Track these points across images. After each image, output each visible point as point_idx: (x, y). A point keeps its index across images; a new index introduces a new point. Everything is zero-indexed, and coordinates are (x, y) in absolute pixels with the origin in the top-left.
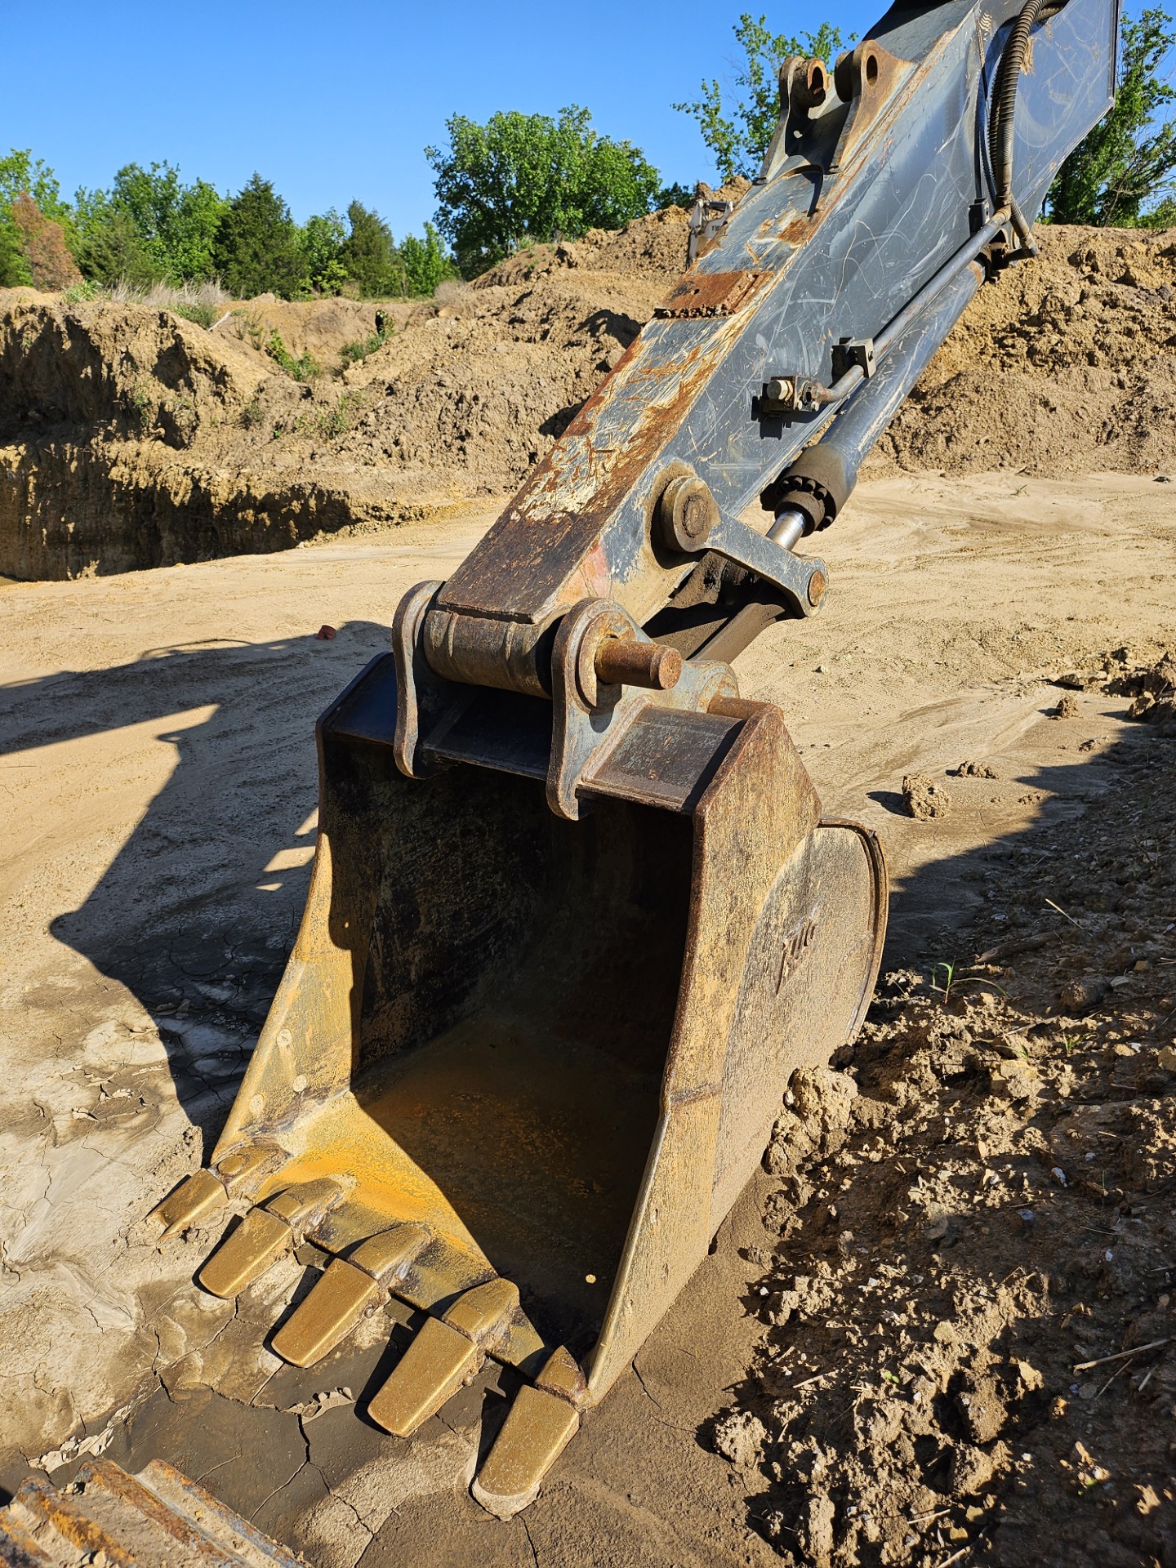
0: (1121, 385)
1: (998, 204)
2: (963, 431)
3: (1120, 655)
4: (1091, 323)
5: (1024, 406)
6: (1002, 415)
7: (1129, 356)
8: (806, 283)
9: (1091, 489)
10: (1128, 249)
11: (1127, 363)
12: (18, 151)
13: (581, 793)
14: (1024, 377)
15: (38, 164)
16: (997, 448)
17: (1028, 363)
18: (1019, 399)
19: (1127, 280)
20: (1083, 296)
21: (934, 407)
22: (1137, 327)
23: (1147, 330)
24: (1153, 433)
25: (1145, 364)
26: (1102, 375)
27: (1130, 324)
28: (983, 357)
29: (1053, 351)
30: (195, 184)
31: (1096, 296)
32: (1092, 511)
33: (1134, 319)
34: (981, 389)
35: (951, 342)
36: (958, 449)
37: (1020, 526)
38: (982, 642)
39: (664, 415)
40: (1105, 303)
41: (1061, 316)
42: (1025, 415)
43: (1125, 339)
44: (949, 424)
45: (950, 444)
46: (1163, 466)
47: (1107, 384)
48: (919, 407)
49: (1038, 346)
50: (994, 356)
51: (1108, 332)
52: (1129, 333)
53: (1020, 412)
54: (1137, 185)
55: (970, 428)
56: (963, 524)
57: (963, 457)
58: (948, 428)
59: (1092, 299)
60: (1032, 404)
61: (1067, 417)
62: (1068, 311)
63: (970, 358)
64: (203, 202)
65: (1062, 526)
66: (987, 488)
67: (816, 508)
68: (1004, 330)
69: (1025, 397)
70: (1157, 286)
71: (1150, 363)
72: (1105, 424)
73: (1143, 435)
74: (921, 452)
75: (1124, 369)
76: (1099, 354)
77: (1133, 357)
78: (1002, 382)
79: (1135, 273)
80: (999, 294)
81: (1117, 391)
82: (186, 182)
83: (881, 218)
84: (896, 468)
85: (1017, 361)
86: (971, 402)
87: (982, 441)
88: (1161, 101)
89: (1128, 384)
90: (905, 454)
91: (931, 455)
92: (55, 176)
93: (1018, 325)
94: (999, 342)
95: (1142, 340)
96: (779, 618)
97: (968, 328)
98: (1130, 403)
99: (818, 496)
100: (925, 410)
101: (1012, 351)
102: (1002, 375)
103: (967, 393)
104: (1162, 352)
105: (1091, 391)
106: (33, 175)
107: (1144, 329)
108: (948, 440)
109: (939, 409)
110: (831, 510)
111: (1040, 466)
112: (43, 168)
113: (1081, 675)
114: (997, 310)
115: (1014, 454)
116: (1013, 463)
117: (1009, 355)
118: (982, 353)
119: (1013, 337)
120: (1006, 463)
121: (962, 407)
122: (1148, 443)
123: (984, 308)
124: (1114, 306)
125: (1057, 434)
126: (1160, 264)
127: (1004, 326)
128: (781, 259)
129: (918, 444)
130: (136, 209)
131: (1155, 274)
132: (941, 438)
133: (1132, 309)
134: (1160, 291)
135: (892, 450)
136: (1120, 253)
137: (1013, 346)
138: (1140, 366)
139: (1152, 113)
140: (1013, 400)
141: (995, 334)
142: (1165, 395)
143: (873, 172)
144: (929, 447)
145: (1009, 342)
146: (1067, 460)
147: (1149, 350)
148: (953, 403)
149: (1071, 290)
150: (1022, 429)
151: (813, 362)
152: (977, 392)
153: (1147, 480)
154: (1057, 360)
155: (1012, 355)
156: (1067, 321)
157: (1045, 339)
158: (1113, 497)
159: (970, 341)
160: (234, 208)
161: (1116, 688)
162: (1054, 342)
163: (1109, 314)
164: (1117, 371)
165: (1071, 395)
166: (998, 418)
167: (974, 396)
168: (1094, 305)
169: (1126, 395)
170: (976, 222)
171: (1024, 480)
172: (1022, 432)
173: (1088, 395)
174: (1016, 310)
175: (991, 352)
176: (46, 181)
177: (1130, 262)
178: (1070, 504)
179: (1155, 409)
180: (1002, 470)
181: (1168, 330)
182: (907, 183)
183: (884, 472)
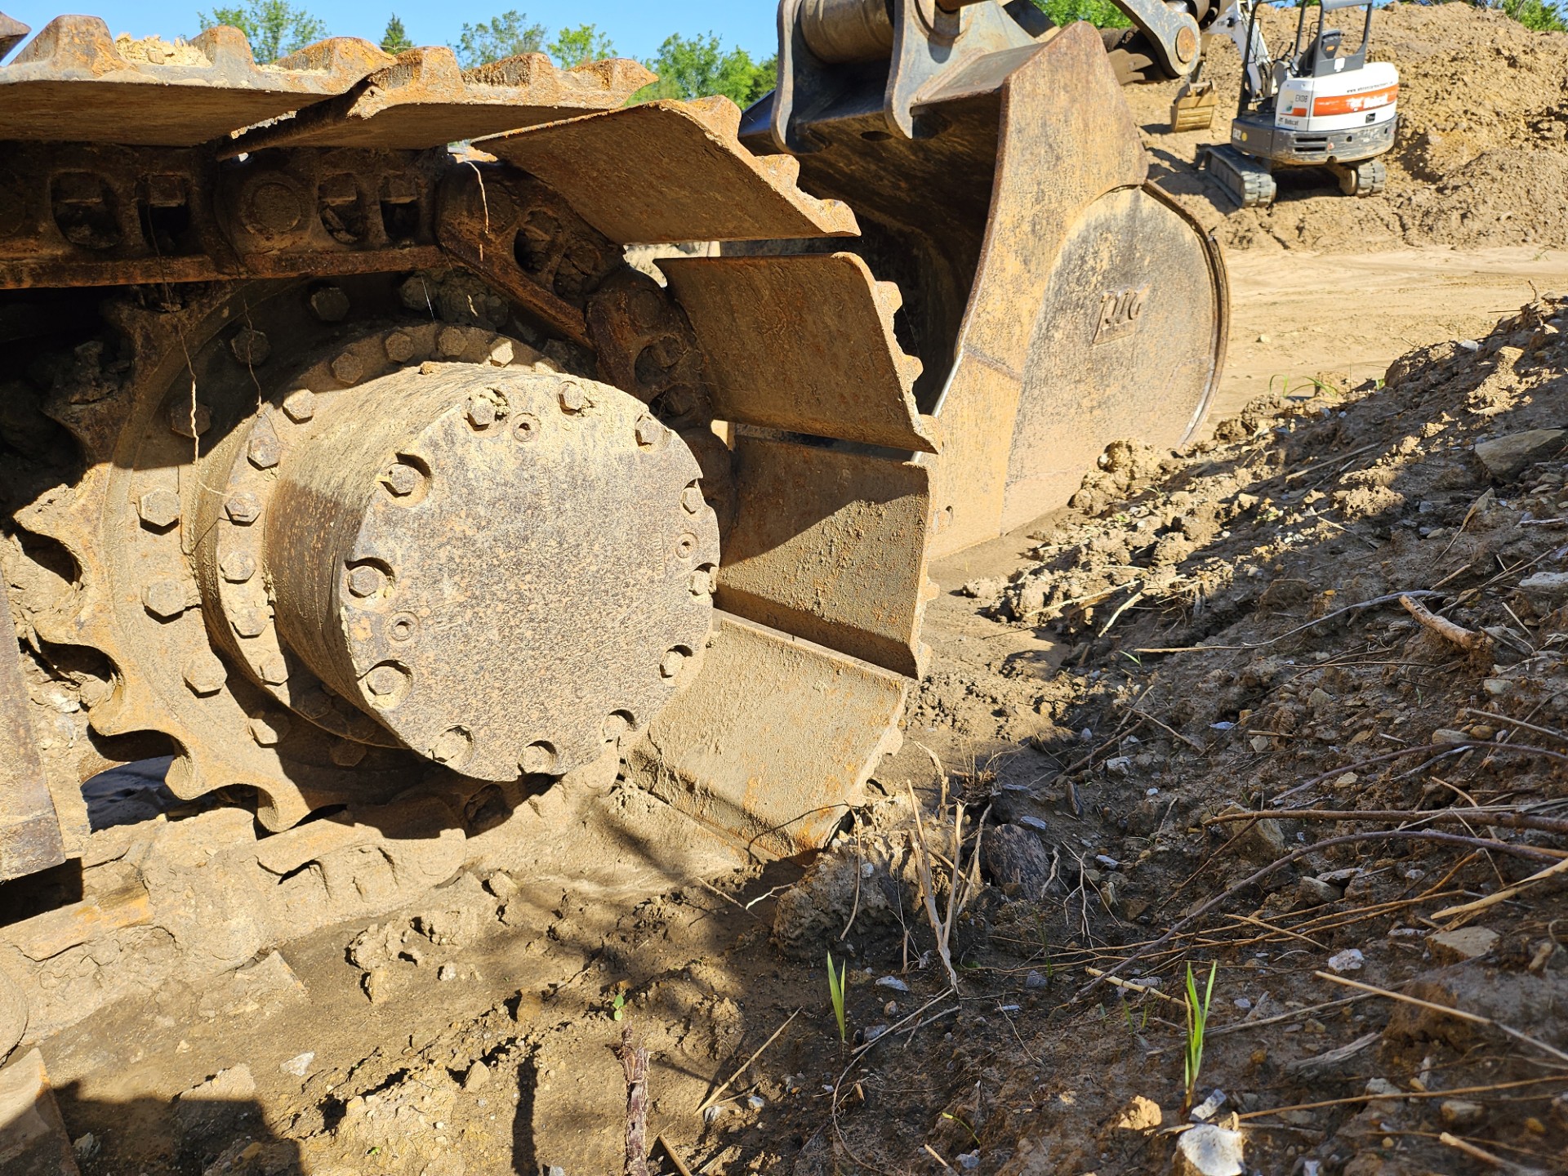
2: (1481, 207)
5: (1556, 184)
6: (1528, 192)
12: (586, 25)
14: (1558, 156)
15: (601, 36)
16: (1522, 223)
18: (1550, 176)
21: (1450, 186)
28: (1513, 141)
30: (734, 51)
34: (1506, 167)
35: (1477, 128)
36: (1474, 225)
42: (1557, 192)
44: (1465, 201)
45: (1466, 221)
48: (1433, 187)
50: (1527, 140)
53: (1551, 189)
55: (1490, 204)
57: (1479, 233)
58: (1464, 205)
63: (1498, 142)
64: (739, 66)
66: (1503, 256)
68: (1540, 114)
69: (1557, 174)
74: (1431, 229)
80: (1537, 80)
82: (726, 50)
84: (1400, 242)
85: (1553, 145)
86: (1493, 180)
87: (1503, 217)
90: (1413, 233)
91: (1443, 232)
92: (614, 47)
93: (1556, 109)
94: (1535, 127)
97: (1498, 114)
100: (1440, 190)
101: (1547, 134)
102: (1533, 155)
103: (1489, 171)
106: (595, 46)
108: (1464, 216)
109: (1456, 188)
112: (605, 40)
114: (1533, 96)
115: (1541, 231)
116: (1538, 239)
117: (1544, 138)
118: (1512, 137)
119: (1550, 121)
120: (1529, 239)
121: (1482, 184)
123: (1518, 94)
127: (1540, 110)
129: (1429, 221)
130: (680, 75)
132: (1456, 215)
135: (1398, 229)
137: (1549, 130)
140: (1542, 177)
141: (1529, 119)
144: (1441, 224)
145: (1546, 125)
148: (1473, 182)
150: (1551, 206)
152: (1501, 169)
155: (1548, 139)
159: (1500, 127)
160: (766, 68)
166: (1523, 194)
167: (1498, 174)
171: (1548, 251)
172: (1552, 210)
174: (1557, 96)
175: (1523, 136)
176: (607, 51)
180: (1525, 245)
183: (1386, 245)
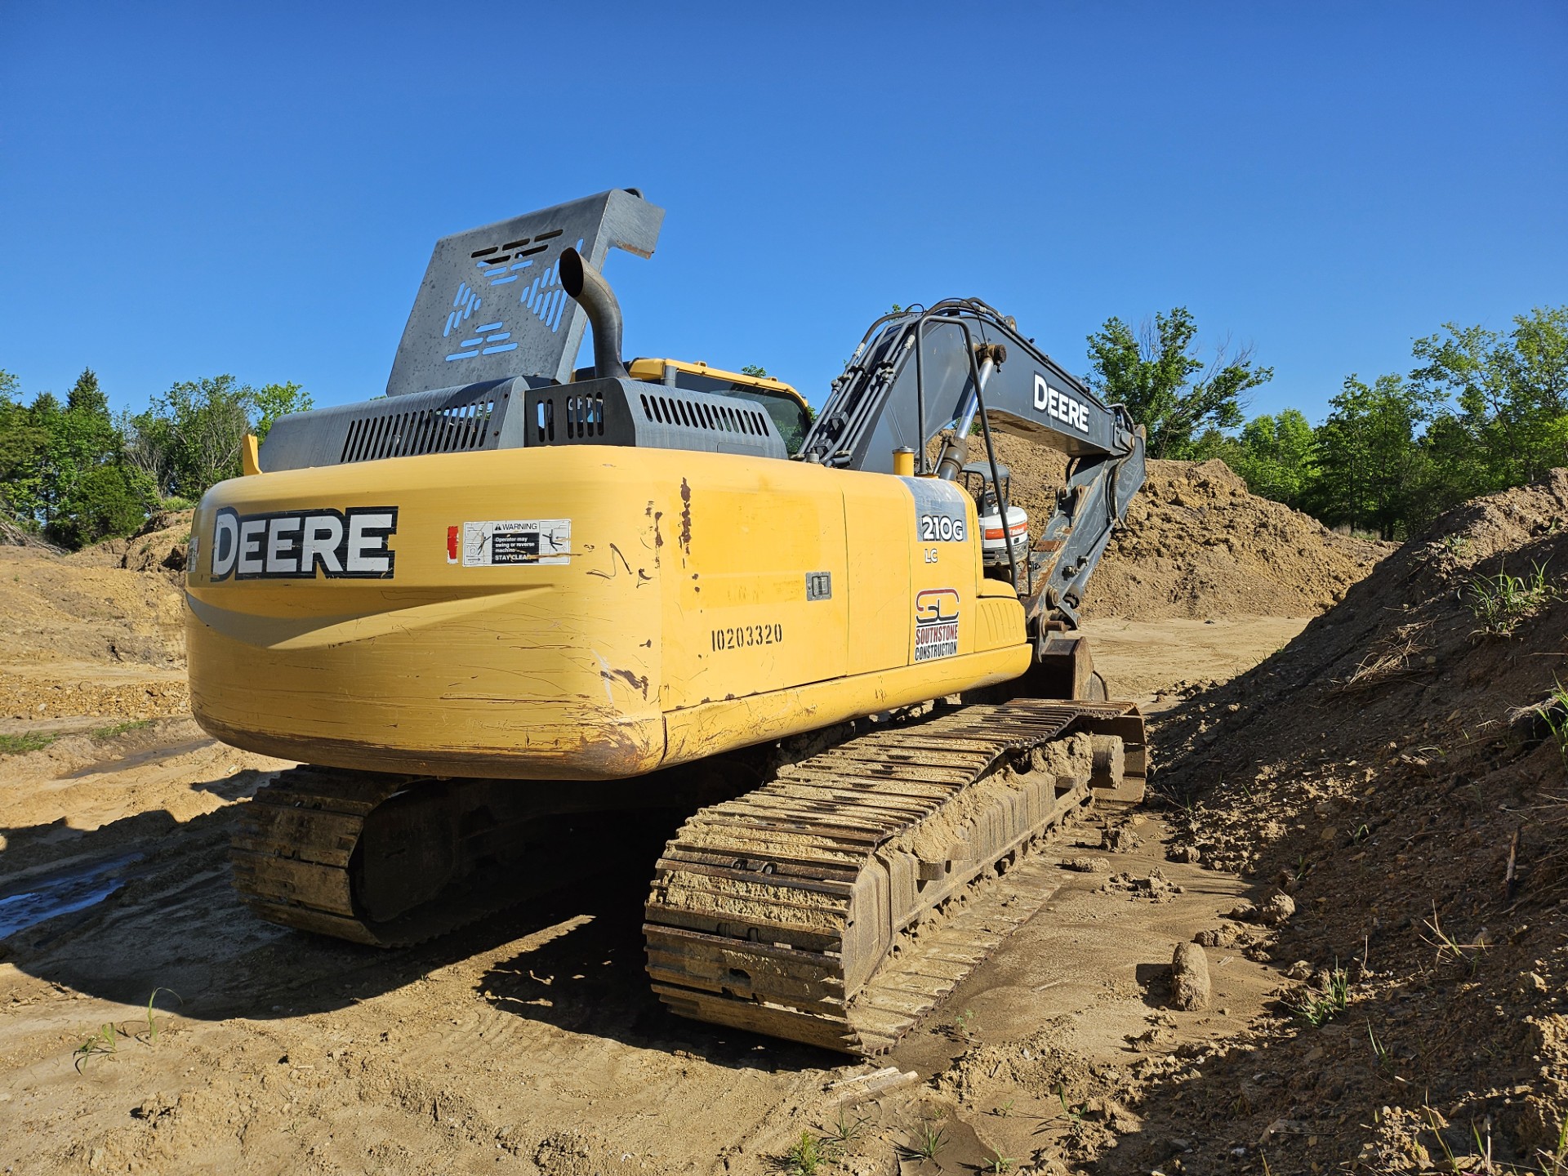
0: (1179, 568)
1: (1114, 517)
3: (1183, 683)
4: (1156, 532)
5: (1121, 580)
6: (1108, 585)
7: (1182, 551)
8: (1070, 544)
9: (1167, 627)
10: (1176, 482)
11: (1182, 555)
13: (1042, 656)
14: (1119, 563)
16: (1108, 605)
17: (1120, 555)
18: (1118, 577)
19: (1177, 502)
20: (1149, 516)
22: (1184, 534)
23: (1191, 536)
24: (1202, 596)
25: (1193, 556)
26: (1166, 562)
27: (1180, 532)
29: (1134, 548)
31: (1157, 515)
32: (1169, 637)
33: (1182, 529)
37: (1130, 643)
38: (1120, 682)
39: (1045, 575)
40: (1163, 520)
41: (1137, 527)
42: (1122, 585)
43: (1178, 541)
46: (1209, 615)
47: (1170, 568)
49: (1125, 544)
51: (1167, 537)
52: (1180, 537)
53: (1119, 584)
54: (1181, 426)
56: (1097, 642)
57: (1088, 610)
59: (1155, 517)
60: (1126, 579)
61: (1148, 587)
62: (1141, 524)
65: (1152, 643)
66: (1106, 626)
67: (1074, 602)
69: (1121, 575)
70: (1198, 506)
71: (1196, 555)
72: (1172, 591)
73: (1196, 597)
75: (1180, 559)
76: (1163, 550)
77: (1185, 552)
78: (1106, 566)
79: (1182, 497)
81: (1177, 572)
83: (1085, 526)
85: (1113, 554)
88: (1191, 371)
89: (1183, 568)
95: (1189, 542)
96: (1070, 630)
98: (1186, 579)
99: (1074, 598)
101: (1109, 548)
102: (1105, 562)
104: (1202, 549)
105: (1161, 572)
107: (1189, 535)
110: (1078, 602)
111: (1136, 615)
113: (1166, 690)
115: (1119, 608)
116: (1119, 613)
117: (1107, 550)
120: (1114, 613)
122: (1199, 602)
124: (1169, 520)
125: (1143, 597)
126: (1198, 492)
128: (1065, 538)
131: (1196, 498)
133: (1180, 523)
134: (1200, 509)
136: (1171, 484)
137: (1109, 545)
138: (1190, 557)
139: (1186, 378)
140: (1114, 577)
142: (1207, 574)
143: (1082, 515)
146: (1151, 612)
147: (1194, 548)
149: (1141, 511)
150: (1121, 593)
151: (1073, 562)
153: (1201, 623)
154: (1137, 553)
155: (1110, 550)
156: (1141, 530)
157: (1129, 541)
158: (1180, 630)
161: (1181, 694)
162: (1134, 543)
163: (1166, 526)
164: (1176, 560)
165: (1149, 574)
166: (1106, 587)
168: (1156, 521)
169: (1183, 574)
170: (1109, 523)
171: (1126, 623)
172: (1122, 596)
173: (1159, 574)
177: (1178, 491)
178: (1156, 634)
179: (1201, 582)
180: (1113, 617)
181: (1204, 536)
182: (1090, 515)
